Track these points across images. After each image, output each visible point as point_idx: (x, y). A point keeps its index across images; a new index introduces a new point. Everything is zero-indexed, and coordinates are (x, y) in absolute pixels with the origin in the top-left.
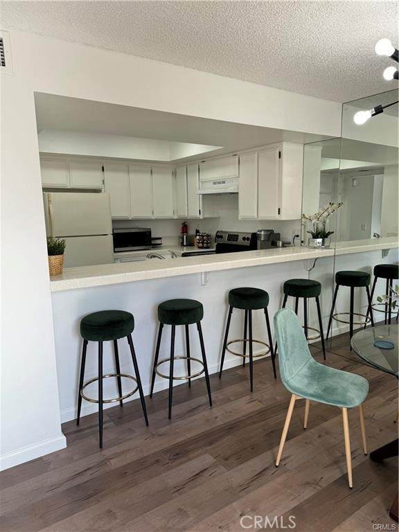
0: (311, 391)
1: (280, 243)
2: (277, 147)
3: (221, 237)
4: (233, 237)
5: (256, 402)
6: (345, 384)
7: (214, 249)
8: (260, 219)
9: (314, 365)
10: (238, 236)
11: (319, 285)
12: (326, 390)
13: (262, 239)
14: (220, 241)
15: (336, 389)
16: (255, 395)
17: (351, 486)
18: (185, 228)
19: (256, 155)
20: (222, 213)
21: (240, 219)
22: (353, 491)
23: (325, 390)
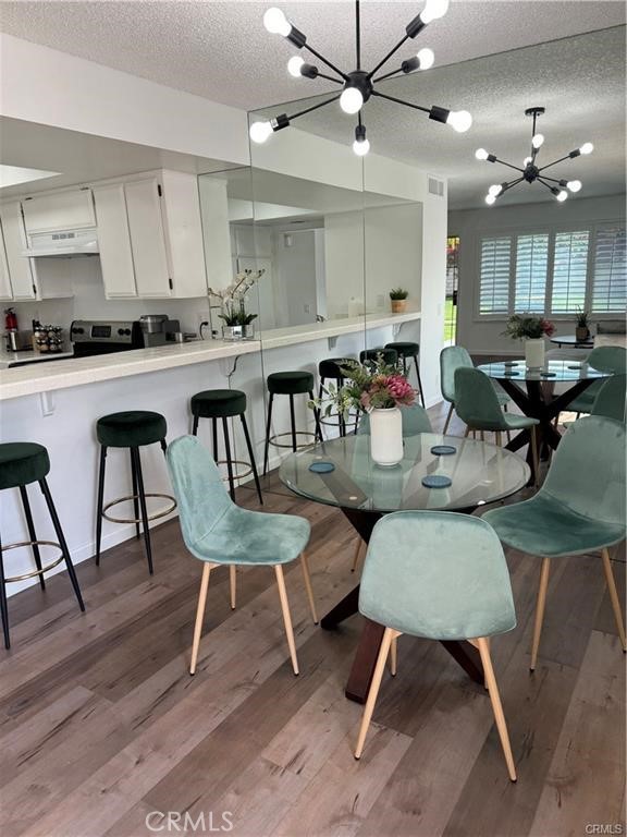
0: (231, 552)
1: (180, 336)
2: (154, 177)
3: (81, 331)
4: (101, 330)
5: (160, 587)
6: (278, 532)
7: (72, 354)
8: (141, 297)
9: (237, 514)
10: (109, 327)
11: (243, 395)
12: (253, 546)
13: (150, 331)
14: (80, 338)
15: (266, 541)
16: (158, 578)
17: (297, 672)
18: (11, 318)
19: (121, 189)
20: (78, 289)
21: (108, 298)
22: (298, 678)
23: (251, 547)
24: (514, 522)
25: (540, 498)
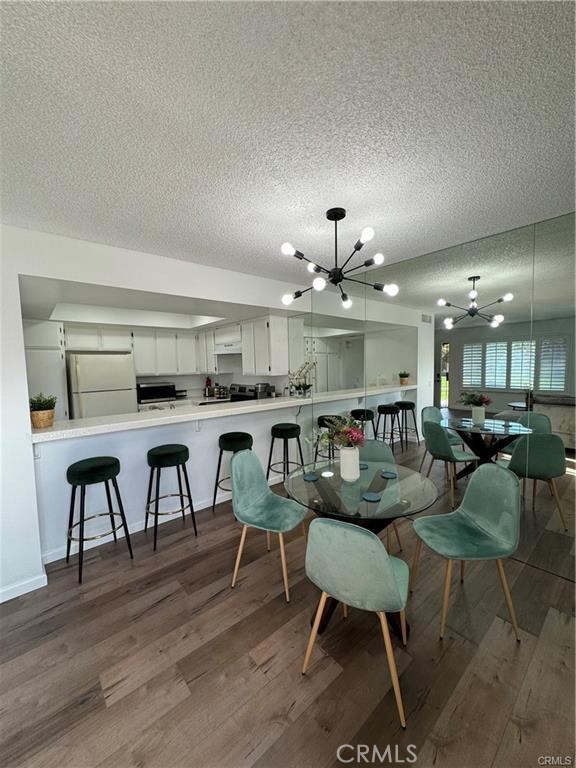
0: (257, 520)
2: (266, 319)
3: (234, 389)
4: (242, 389)
7: (230, 400)
8: (257, 374)
9: (271, 495)
10: (245, 388)
11: (299, 427)
12: (271, 518)
13: (260, 391)
15: (279, 516)
17: (288, 600)
18: (209, 381)
19: (252, 324)
20: (234, 369)
21: (244, 374)
22: (288, 604)
24: (435, 528)
25: (458, 513)
